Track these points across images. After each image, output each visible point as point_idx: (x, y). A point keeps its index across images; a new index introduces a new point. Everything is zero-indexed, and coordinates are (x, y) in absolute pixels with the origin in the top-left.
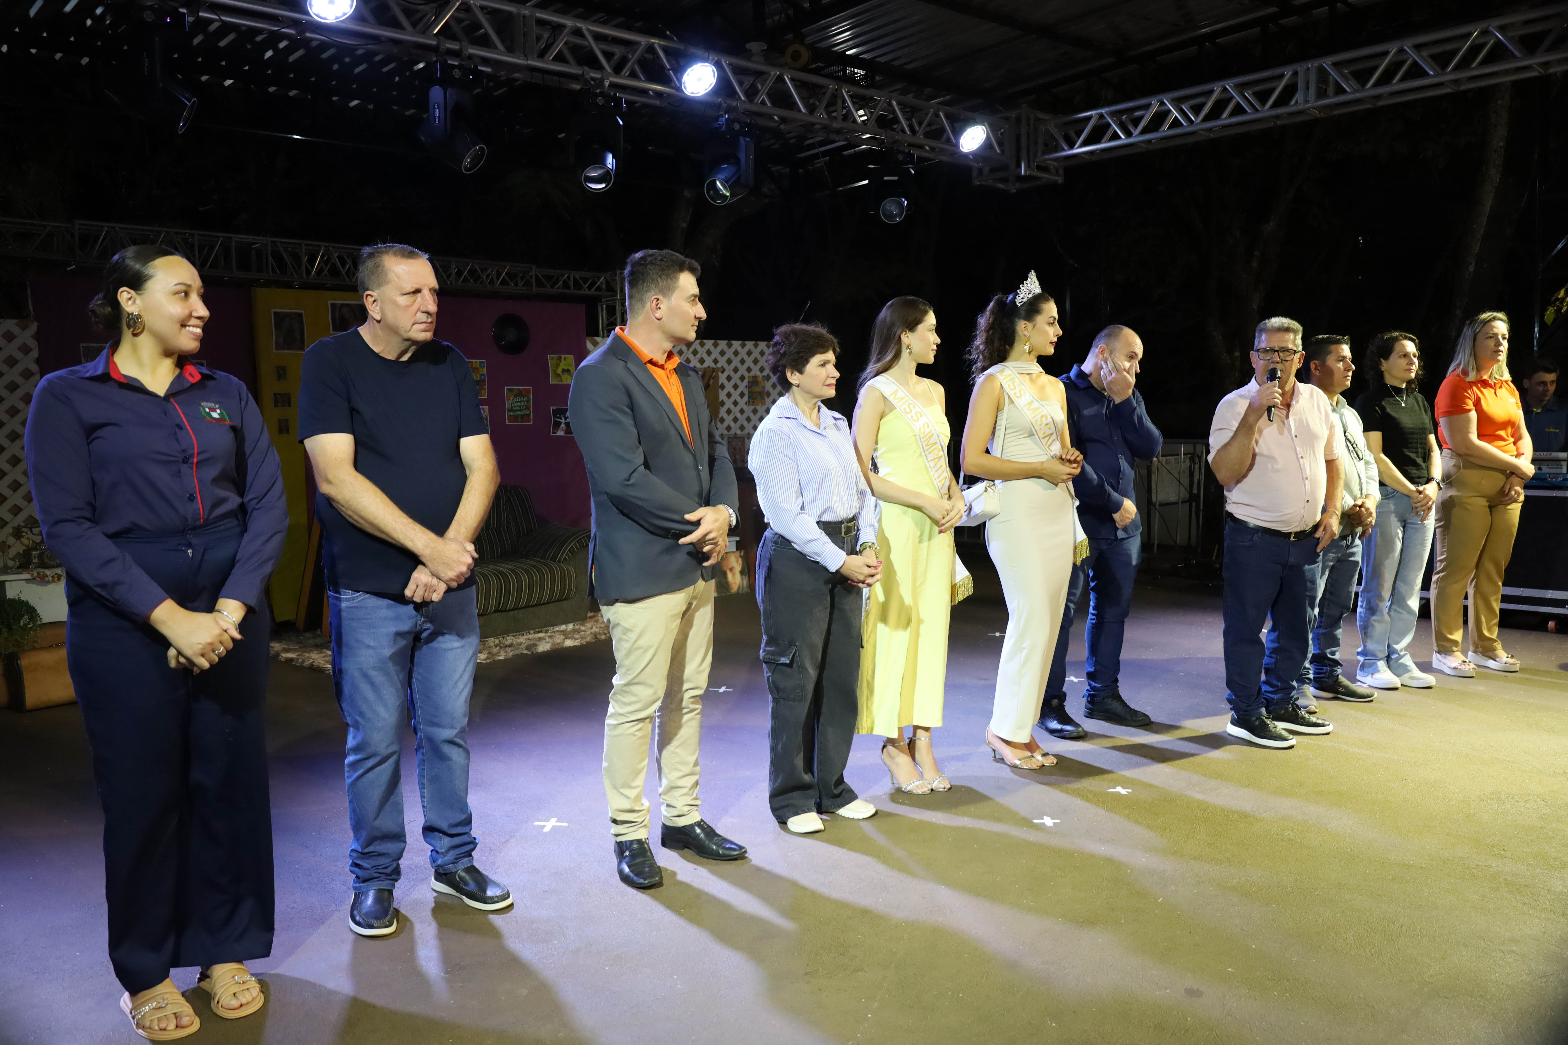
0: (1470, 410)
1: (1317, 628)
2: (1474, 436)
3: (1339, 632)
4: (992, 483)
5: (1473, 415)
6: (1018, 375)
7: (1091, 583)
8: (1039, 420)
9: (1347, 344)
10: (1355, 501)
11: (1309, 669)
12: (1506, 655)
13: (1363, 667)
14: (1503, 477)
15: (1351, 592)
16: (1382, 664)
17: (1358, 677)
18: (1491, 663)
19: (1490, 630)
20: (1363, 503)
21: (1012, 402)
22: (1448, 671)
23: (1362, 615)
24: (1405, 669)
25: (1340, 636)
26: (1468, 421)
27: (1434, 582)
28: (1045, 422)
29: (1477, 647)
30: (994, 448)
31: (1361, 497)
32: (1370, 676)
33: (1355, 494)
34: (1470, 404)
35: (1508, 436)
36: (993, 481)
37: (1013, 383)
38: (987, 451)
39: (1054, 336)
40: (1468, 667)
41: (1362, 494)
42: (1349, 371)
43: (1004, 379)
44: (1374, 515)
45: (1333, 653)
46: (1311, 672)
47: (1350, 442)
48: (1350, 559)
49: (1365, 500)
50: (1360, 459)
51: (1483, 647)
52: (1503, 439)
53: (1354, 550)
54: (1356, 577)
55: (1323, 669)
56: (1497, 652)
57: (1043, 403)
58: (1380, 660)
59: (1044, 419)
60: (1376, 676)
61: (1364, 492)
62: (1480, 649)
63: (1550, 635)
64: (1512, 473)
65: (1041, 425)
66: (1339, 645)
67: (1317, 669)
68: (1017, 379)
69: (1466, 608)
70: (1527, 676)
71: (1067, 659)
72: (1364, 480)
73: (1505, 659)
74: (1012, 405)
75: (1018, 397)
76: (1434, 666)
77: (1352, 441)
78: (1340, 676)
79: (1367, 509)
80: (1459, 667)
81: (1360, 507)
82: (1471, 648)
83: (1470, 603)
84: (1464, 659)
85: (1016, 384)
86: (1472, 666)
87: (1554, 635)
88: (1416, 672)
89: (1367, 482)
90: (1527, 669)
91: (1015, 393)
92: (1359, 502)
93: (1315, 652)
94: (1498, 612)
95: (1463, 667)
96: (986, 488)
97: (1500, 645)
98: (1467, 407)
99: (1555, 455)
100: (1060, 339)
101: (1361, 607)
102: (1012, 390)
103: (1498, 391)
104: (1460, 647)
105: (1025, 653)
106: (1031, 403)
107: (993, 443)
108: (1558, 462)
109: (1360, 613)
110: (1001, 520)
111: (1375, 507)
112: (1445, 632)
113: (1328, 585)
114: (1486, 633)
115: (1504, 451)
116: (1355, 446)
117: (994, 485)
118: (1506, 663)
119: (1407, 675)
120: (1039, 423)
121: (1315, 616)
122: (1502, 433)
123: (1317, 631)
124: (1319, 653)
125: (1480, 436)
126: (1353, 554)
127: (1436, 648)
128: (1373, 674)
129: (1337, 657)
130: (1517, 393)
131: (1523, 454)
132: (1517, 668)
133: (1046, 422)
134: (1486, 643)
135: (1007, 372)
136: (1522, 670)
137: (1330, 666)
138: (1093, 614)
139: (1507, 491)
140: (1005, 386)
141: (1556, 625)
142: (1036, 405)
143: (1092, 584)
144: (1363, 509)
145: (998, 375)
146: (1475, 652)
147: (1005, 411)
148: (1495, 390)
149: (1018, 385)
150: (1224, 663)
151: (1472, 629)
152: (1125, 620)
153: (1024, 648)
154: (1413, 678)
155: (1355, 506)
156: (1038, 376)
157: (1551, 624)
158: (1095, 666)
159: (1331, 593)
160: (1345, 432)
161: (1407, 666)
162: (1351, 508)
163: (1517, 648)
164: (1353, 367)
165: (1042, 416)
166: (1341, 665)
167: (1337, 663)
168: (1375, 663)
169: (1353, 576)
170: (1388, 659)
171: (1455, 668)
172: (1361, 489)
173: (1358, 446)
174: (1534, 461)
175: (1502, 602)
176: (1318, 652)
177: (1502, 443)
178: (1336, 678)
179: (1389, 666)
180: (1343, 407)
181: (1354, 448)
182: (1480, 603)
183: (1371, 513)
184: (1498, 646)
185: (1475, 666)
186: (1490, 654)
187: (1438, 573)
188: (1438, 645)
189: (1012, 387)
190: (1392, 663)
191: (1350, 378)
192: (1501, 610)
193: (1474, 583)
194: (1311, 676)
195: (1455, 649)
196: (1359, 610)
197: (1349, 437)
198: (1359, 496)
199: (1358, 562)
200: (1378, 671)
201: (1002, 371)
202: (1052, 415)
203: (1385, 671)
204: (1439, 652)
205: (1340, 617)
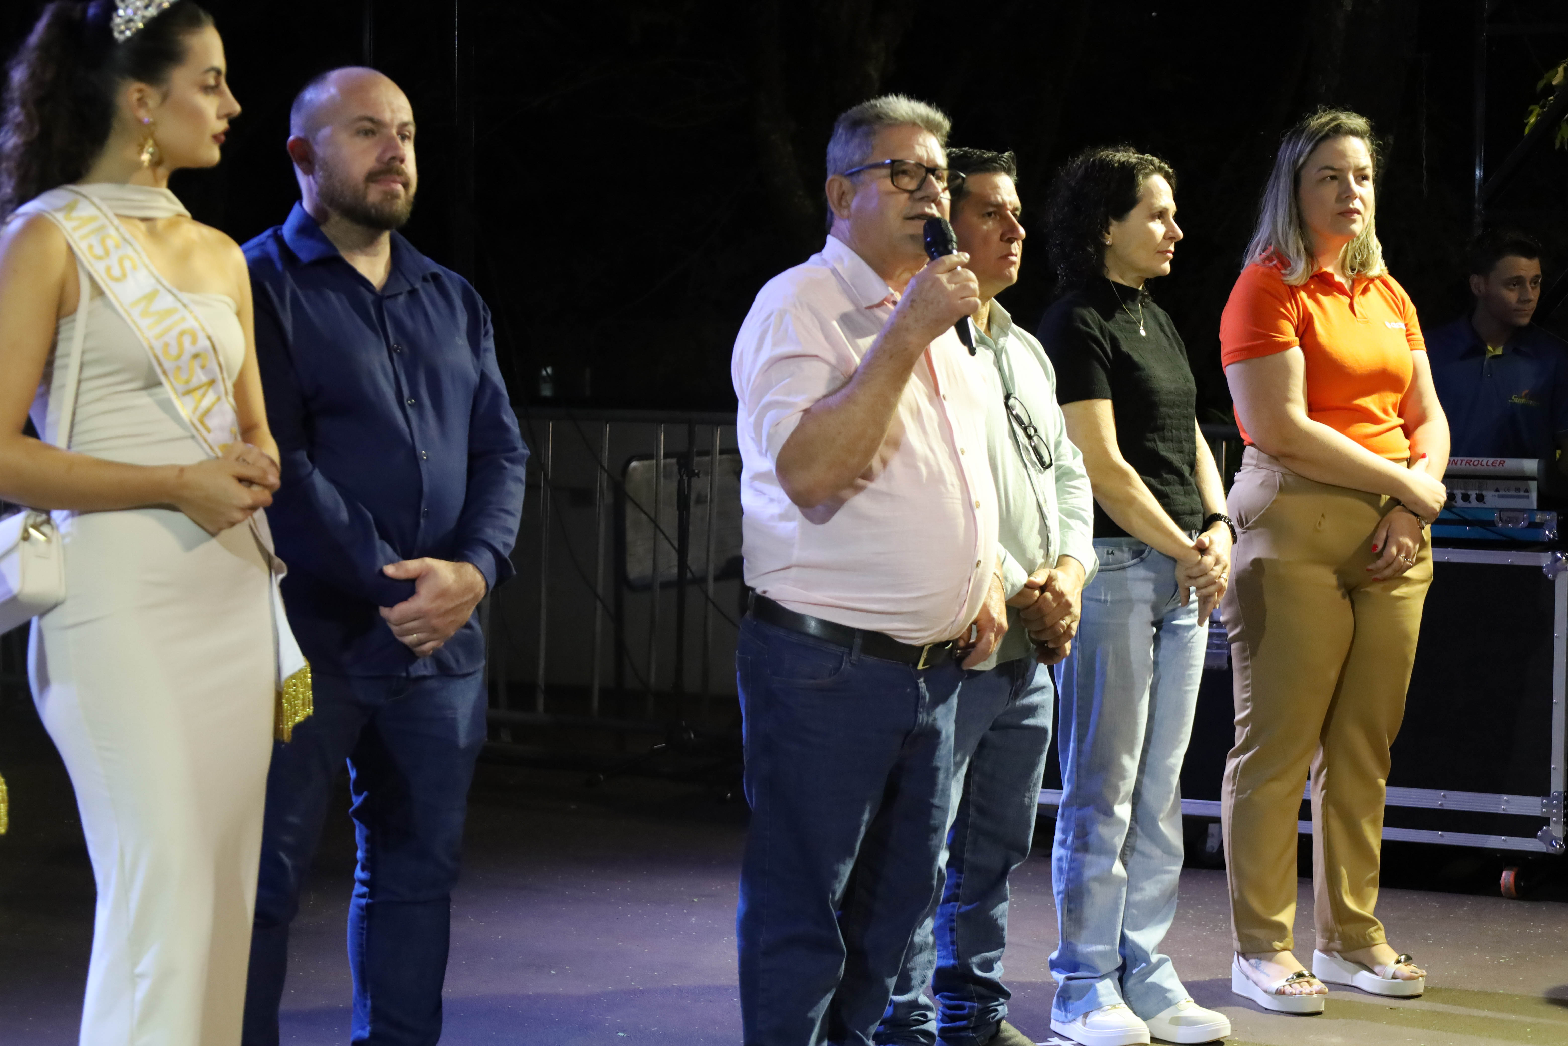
0: (1287, 345)
1: (947, 901)
2: (1298, 410)
3: (1002, 911)
4: (44, 517)
5: (1296, 356)
6: (116, 221)
7: (354, 798)
8: (173, 343)
9: (1008, 171)
10: (1030, 574)
11: (927, 1008)
12: (1395, 956)
13: (1065, 998)
14: (1372, 514)
15: (1029, 807)
16: (1107, 989)
17: (1055, 1026)
18: (1364, 979)
19: (1359, 895)
20: (1050, 579)
21: (98, 292)
22: (1264, 1001)
23: (1065, 865)
24: (1162, 998)
25: (1003, 921)
26: (1286, 370)
27: (1228, 777)
28: (189, 348)
29: (1330, 939)
30: (51, 418)
31: (1045, 565)
32: (1080, 1019)
33: (1030, 556)
34: (1288, 332)
35: (1385, 412)
36: (48, 513)
37: (103, 242)
38: (30, 430)
39: (219, 117)
40: (1307, 988)
41: (1047, 554)
42: (1011, 241)
43: (75, 229)
44: (1077, 609)
45: (988, 966)
46: (931, 1015)
47: (1020, 422)
48: (1027, 722)
49: (1055, 572)
50: (1045, 466)
51: (1344, 938)
52: (1374, 420)
53: (1035, 699)
54: (1041, 769)
55: (962, 1008)
56: (1374, 949)
57: (185, 297)
58: (1102, 977)
59: (187, 342)
60: (1096, 1018)
61: (1055, 550)
62: (1337, 944)
63: (1504, 904)
64: (1395, 502)
65: (179, 357)
66: (1001, 945)
67: (949, 1007)
68: (112, 232)
69: (1305, 842)
70: (1440, 1007)
71: (285, 1005)
72: (1053, 522)
73: (1392, 967)
74: (98, 302)
75: (117, 280)
76: (1235, 989)
77: (1026, 421)
78: (1004, 1024)
79: (1059, 596)
80: (1288, 989)
81: (1043, 588)
82: (1320, 941)
83: (1316, 827)
84: (1299, 968)
85: (110, 243)
86: (1317, 985)
87: (1513, 905)
88: (1188, 1007)
89: (1062, 524)
90: (1440, 990)
91: (108, 269)
92: (1040, 578)
93: (943, 963)
94: (1377, 852)
95: (1296, 989)
96: (26, 531)
97: (1382, 933)
98: (1281, 339)
99: (1512, 464)
100: (234, 122)
101: (1063, 843)
102: (99, 258)
103: (1357, 299)
104: (1290, 940)
105: (143, 988)
106: (151, 297)
107: (45, 405)
108: (1518, 483)
109: (1060, 859)
110: (69, 621)
111: (1079, 590)
112: (1256, 904)
113: (973, 788)
114: (1350, 903)
115: (1376, 450)
116: (1031, 431)
117: (48, 521)
118: (1394, 977)
119: (1165, 1015)
120: (174, 351)
121: (940, 870)
122: (1370, 402)
123: (949, 908)
124: (954, 967)
125: (1314, 411)
126: (1032, 710)
127: (1236, 945)
128: (1086, 1015)
129: (997, 974)
130: (1412, 309)
131: (1424, 456)
132: (1419, 987)
133: (194, 350)
134: (1352, 929)
135: (85, 210)
136: (1431, 992)
137: (981, 998)
138: (363, 883)
139: (1380, 546)
140: (81, 248)
141: (1517, 878)
142: (166, 301)
143: (357, 801)
144: (1048, 595)
145: (60, 216)
146: (1326, 951)
147: (82, 315)
148: (1352, 298)
149: (117, 247)
150: (737, 1002)
151: (1320, 893)
152: (454, 895)
153: (141, 976)
154: (1177, 1021)
155: (1030, 586)
156: (174, 223)
157: (1507, 877)
158: (373, 1022)
159: (981, 810)
160: (1007, 397)
161: (1167, 991)
162: (1020, 594)
163: (1426, 939)
164: (1022, 231)
165: (182, 333)
166: (1007, 995)
167: (996, 990)
168: (1092, 986)
169: (1034, 765)
170: (1123, 974)
171: (1280, 993)
172: (1046, 544)
173: (1042, 433)
174: (1449, 478)
175: (1386, 824)
176: (952, 961)
177: (1370, 428)
178: (993, 1029)
179: (1124, 994)
180: (1004, 332)
181: (1030, 437)
182: (1336, 825)
183: (1068, 605)
184: (1379, 934)
185: (1323, 986)
186: (1360, 955)
187: (1236, 755)
188: (1240, 938)
189: (99, 251)
190: (1130, 983)
191: (1017, 259)
192: (1386, 845)
193: (1322, 779)
194: (932, 1026)
195: (1278, 945)
196: (1057, 852)
197: (1018, 410)
198: (1040, 560)
199: (1044, 730)
200: (1098, 1006)
201: (70, 208)
202: (210, 332)
203: (1114, 1006)
204: (1244, 954)
205: (1003, 874)
